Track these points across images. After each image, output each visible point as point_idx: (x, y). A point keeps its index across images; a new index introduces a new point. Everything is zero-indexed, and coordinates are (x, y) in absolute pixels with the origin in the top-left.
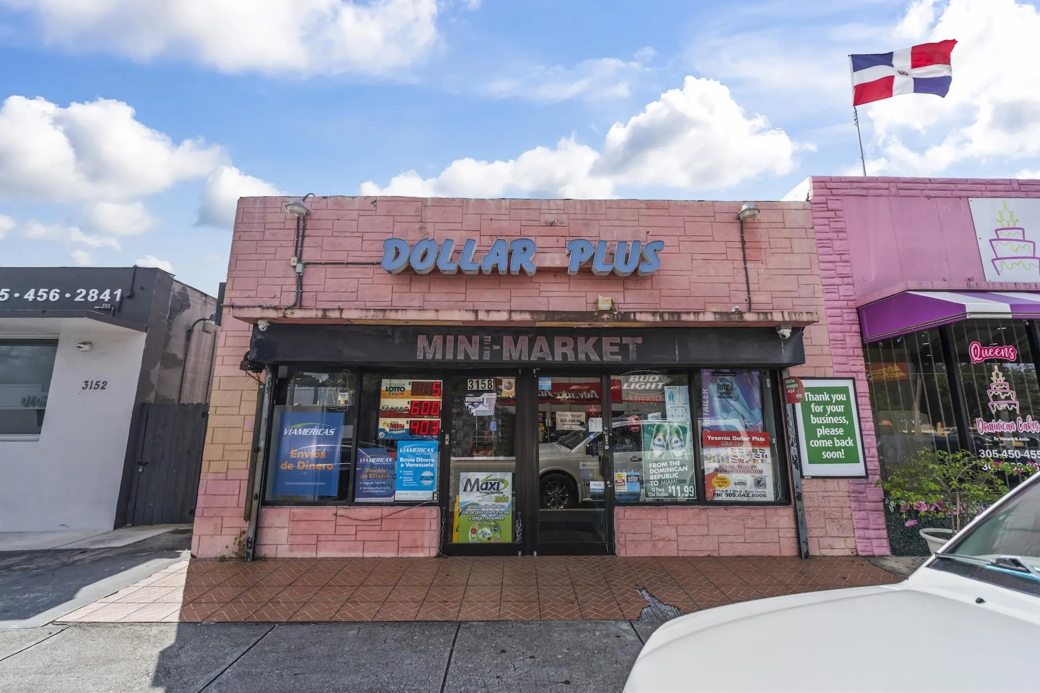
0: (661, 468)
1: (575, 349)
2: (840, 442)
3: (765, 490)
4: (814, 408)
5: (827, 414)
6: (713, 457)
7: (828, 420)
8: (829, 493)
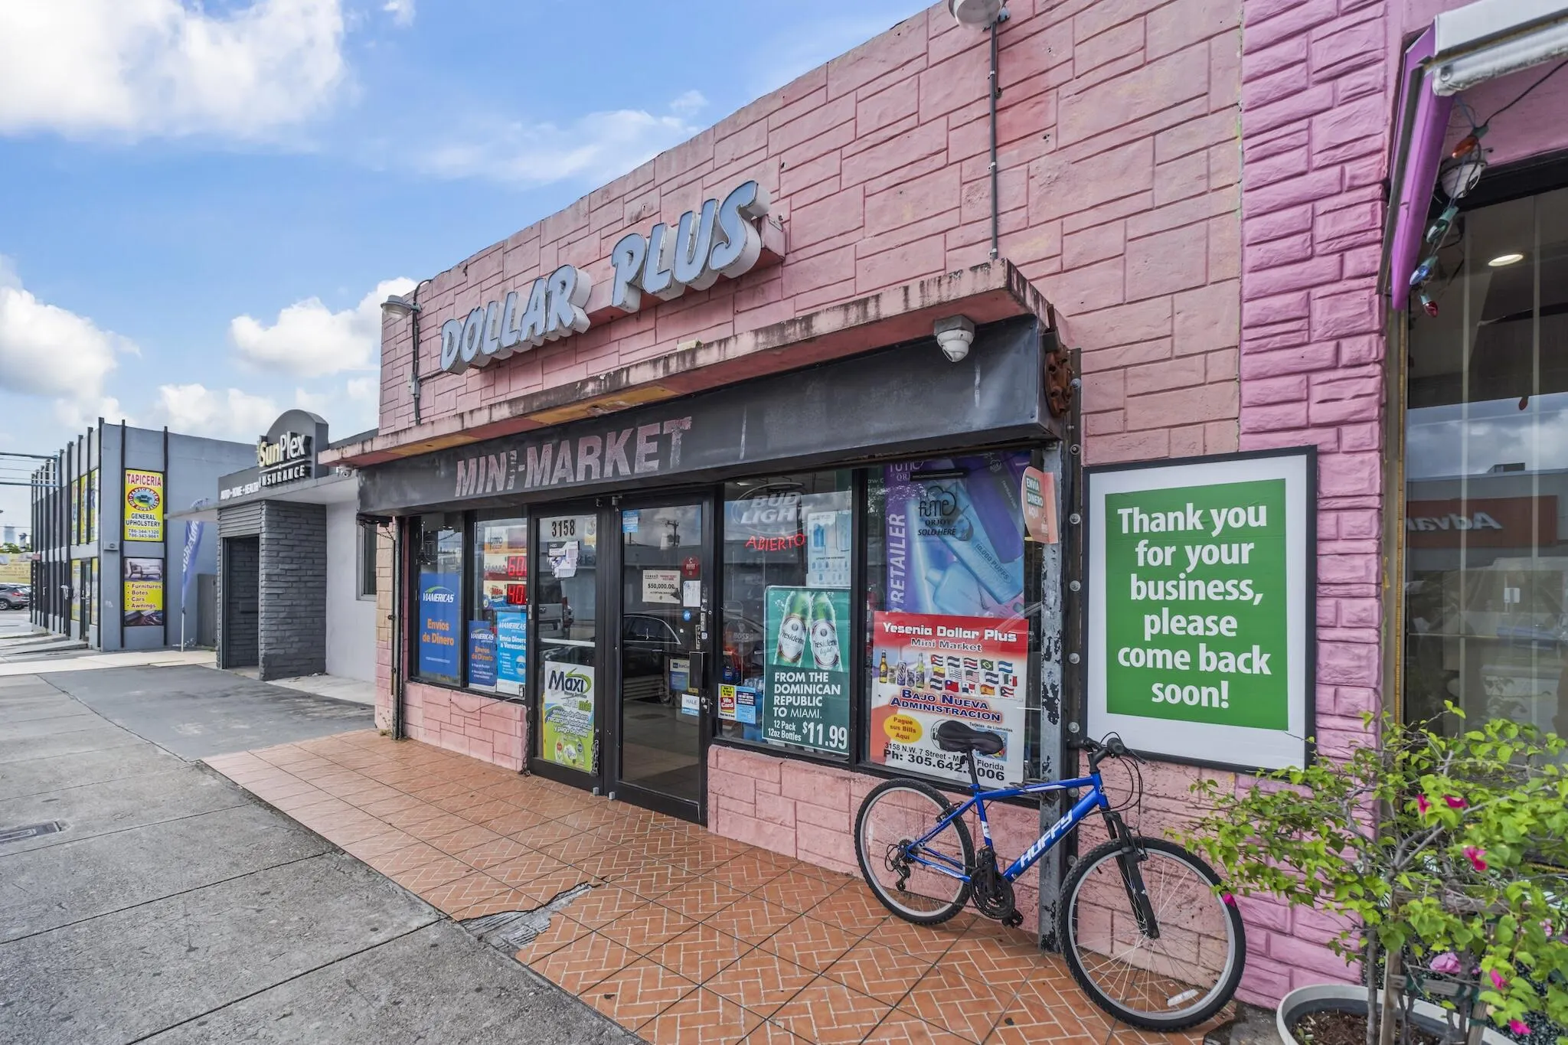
0: (795, 683)
2: (1219, 659)
3: (1001, 763)
4: (1146, 553)
5: (1185, 572)
6: (892, 671)
7: (1186, 590)
8: (1164, 803)
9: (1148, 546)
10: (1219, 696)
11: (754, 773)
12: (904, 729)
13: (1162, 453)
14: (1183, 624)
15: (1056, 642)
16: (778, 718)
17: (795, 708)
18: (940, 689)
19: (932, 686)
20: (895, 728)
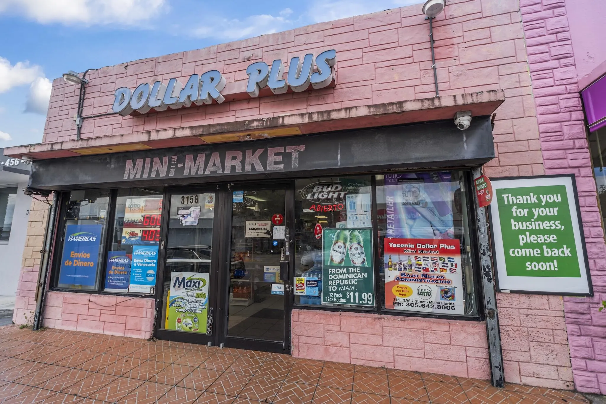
0: (341, 274)
1: (243, 163)
2: (552, 251)
3: (453, 302)
4: (516, 212)
5: (534, 219)
6: (395, 265)
7: (535, 225)
8: (536, 312)
9: (517, 209)
10: (553, 266)
11: (323, 321)
12: (403, 291)
13: (516, 174)
14: (536, 238)
15: (487, 248)
16: (332, 291)
17: (341, 286)
18: (421, 271)
19: (416, 270)
20: (398, 291)
